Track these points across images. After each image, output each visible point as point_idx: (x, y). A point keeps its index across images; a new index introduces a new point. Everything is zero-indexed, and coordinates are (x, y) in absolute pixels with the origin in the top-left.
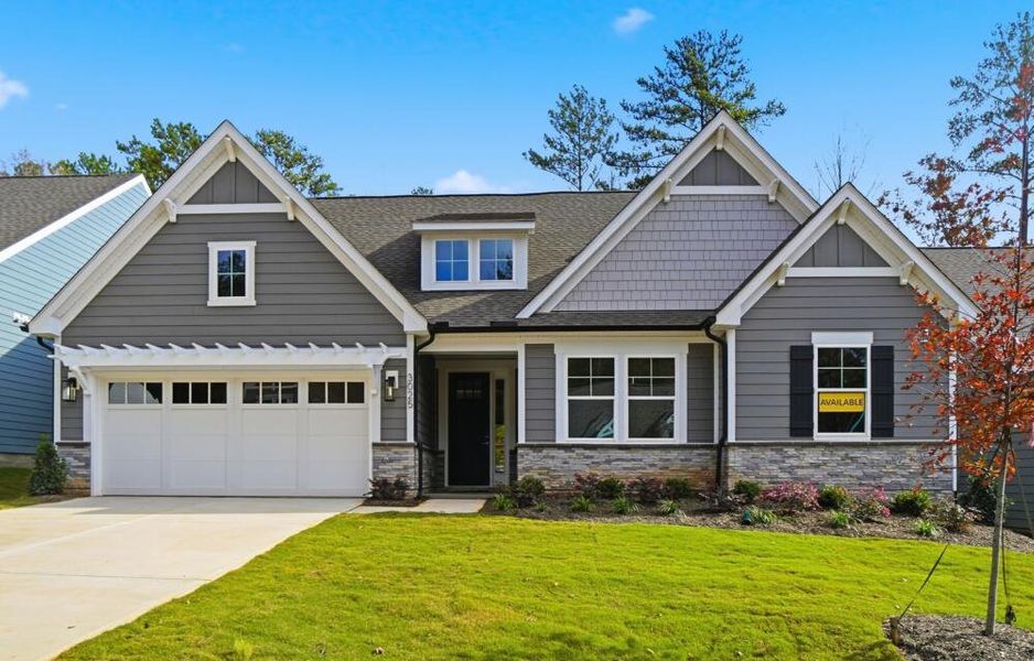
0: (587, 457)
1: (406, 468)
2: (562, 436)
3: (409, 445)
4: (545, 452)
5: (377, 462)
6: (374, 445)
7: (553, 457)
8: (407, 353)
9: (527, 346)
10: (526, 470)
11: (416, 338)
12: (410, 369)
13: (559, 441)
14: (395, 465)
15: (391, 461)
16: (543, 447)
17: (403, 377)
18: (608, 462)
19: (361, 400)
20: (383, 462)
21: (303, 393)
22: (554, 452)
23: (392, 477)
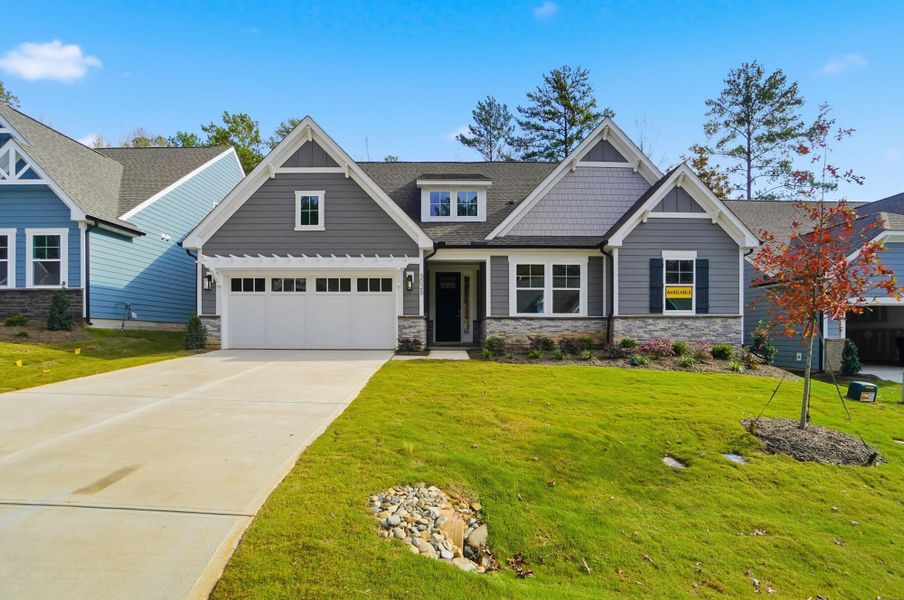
0: (528, 325)
1: (419, 332)
2: (513, 312)
3: (421, 318)
4: (503, 321)
5: (401, 328)
6: (400, 317)
7: (507, 325)
8: (419, 261)
9: (492, 257)
10: (491, 333)
11: (425, 251)
12: (421, 271)
13: (511, 315)
14: (413, 330)
15: (410, 327)
16: (502, 318)
17: (417, 275)
18: (541, 328)
19: (390, 290)
20: (405, 328)
21: (354, 285)
22: (508, 322)
23: (411, 337)
